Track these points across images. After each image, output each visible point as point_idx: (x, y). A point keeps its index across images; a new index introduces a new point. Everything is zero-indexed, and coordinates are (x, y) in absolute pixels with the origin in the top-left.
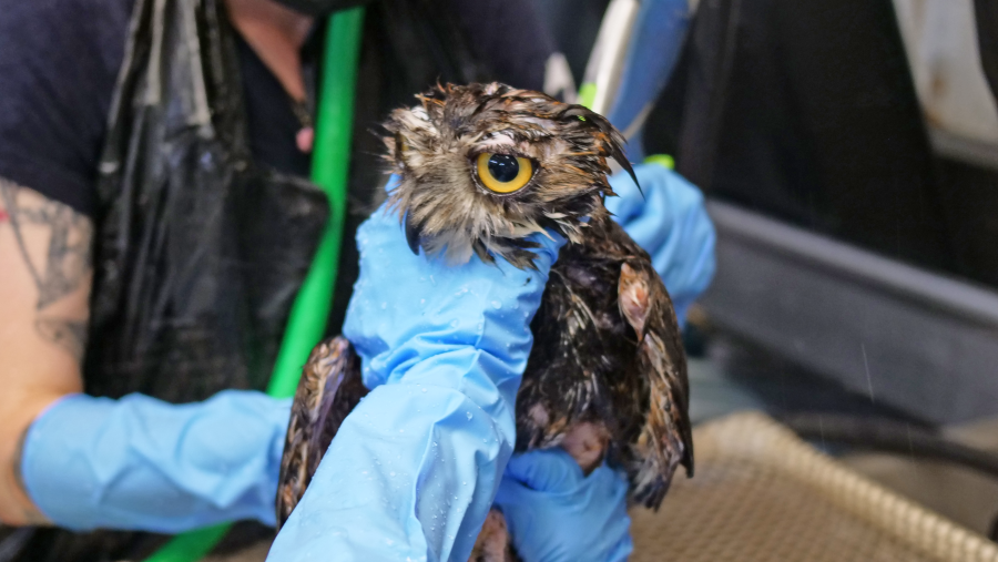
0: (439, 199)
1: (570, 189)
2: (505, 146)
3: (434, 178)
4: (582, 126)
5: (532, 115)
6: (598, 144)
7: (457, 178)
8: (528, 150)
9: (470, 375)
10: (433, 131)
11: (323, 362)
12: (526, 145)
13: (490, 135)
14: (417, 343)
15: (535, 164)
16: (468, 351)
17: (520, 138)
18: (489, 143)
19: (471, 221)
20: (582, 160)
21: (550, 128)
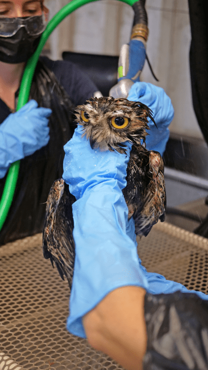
0: (101, 131)
1: (138, 127)
2: (121, 115)
3: (99, 125)
4: (140, 108)
5: (126, 105)
6: (145, 113)
7: (106, 126)
8: (127, 115)
9: (115, 188)
10: (96, 112)
11: (59, 186)
12: (127, 114)
13: (115, 112)
14: (96, 178)
15: (129, 120)
16: (113, 180)
17: (125, 112)
18: (116, 114)
19: (110, 138)
20: (140, 118)
21: (130, 109)
